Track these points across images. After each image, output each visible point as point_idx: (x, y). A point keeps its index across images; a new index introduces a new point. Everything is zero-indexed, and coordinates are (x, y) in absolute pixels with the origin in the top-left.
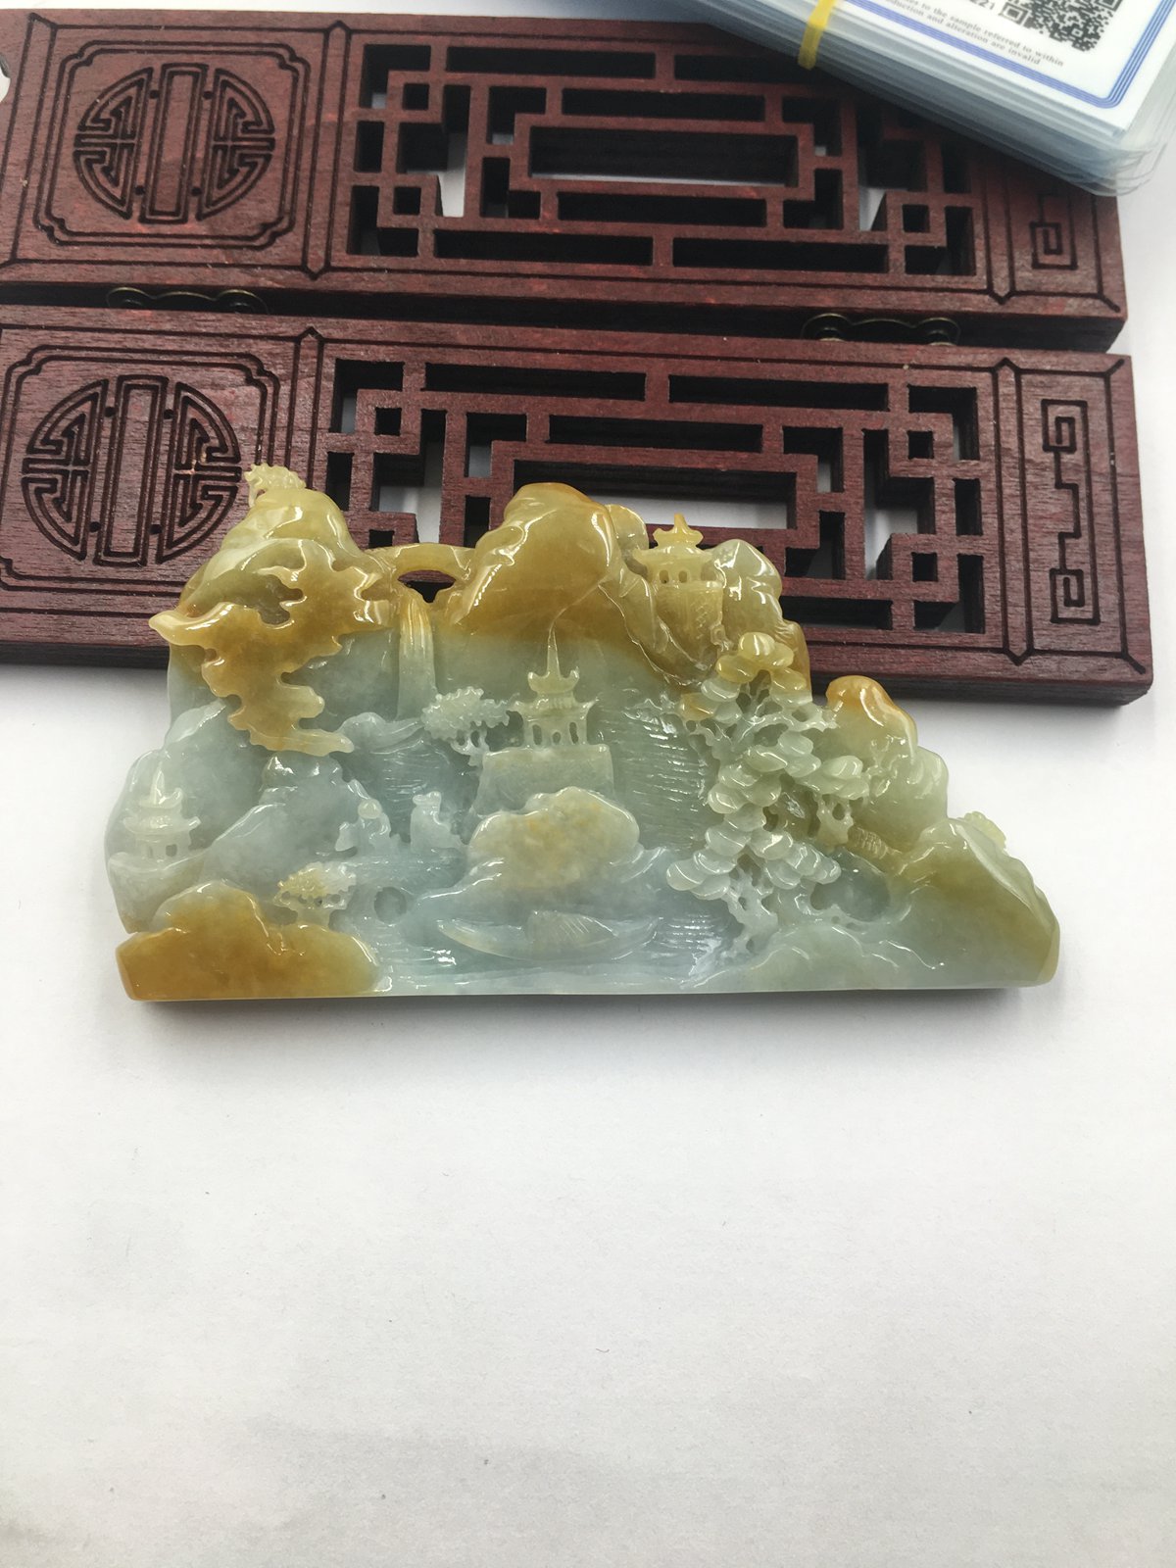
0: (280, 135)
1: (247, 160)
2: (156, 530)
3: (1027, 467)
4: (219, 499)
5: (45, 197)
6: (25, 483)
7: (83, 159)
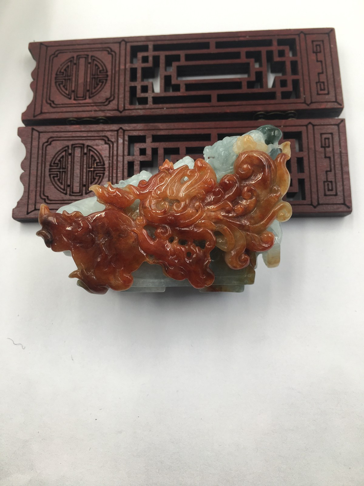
0: (109, 73)
1: (101, 81)
2: (85, 186)
3: (317, 152)
4: (100, 176)
5: (48, 95)
6: (50, 175)
7: (57, 84)
